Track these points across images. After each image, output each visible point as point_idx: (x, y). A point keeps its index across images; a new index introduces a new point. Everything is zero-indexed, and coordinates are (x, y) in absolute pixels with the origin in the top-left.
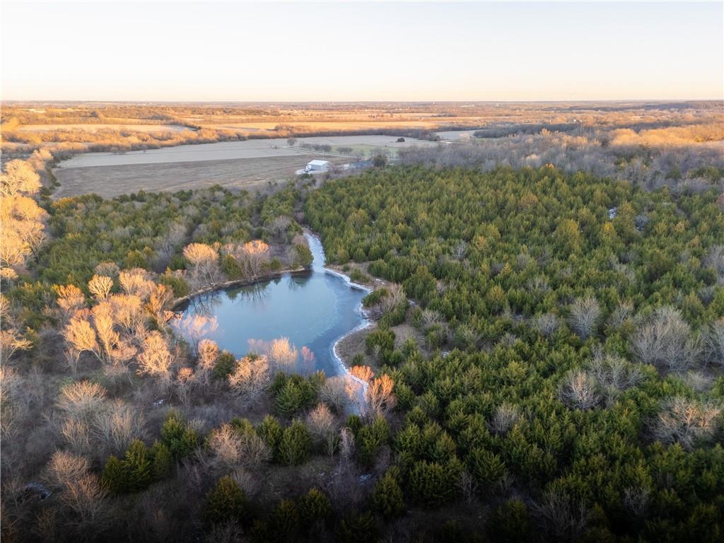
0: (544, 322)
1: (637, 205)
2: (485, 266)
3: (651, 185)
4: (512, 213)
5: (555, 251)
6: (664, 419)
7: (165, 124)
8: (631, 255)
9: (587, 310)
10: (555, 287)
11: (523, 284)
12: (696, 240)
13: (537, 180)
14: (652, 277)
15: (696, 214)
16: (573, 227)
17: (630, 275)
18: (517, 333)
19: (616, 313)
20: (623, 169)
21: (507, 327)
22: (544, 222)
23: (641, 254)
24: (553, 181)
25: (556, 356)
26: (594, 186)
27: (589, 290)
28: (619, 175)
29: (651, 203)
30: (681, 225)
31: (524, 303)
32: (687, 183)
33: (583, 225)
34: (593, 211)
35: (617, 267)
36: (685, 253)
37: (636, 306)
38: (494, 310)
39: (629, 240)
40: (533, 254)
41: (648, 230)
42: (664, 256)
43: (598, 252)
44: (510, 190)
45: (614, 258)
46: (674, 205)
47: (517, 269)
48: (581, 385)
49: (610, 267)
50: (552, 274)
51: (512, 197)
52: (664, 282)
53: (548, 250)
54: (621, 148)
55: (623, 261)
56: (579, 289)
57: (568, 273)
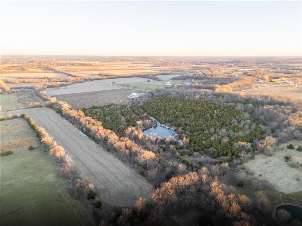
0: (206, 132)
1: (220, 110)
2: (194, 123)
3: (223, 104)
4: (196, 112)
5: (206, 120)
6: (222, 141)
7: (54, 72)
8: (219, 120)
9: (212, 130)
10: (207, 127)
11: (201, 126)
12: (230, 117)
13: (199, 103)
14: (222, 124)
15: (231, 111)
16: (208, 115)
17: (218, 124)
18: (202, 133)
19: (217, 130)
20: (217, 100)
21: (200, 133)
22: (202, 114)
23: (221, 120)
24: (203, 103)
25: (209, 136)
26: (212, 105)
27: (212, 127)
28: (217, 102)
29: (223, 109)
30: (228, 114)
31: (202, 129)
32: (230, 104)
33: (210, 114)
34: (212, 111)
35: (217, 123)
36: (228, 120)
37: (220, 129)
38: (198, 131)
39: (219, 117)
40: (202, 121)
41: (222, 115)
42: (224, 120)
43: (213, 120)
44: (194, 106)
45: (216, 121)
46: (227, 110)
47: (200, 124)
48: (212, 139)
49: (216, 123)
50: (206, 124)
51: (195, 108)
52: (224, 125)
53: (204, 120)
54: (217, 93)
55: (218, 122)
56: (211, 127)
57: (209, 124)
